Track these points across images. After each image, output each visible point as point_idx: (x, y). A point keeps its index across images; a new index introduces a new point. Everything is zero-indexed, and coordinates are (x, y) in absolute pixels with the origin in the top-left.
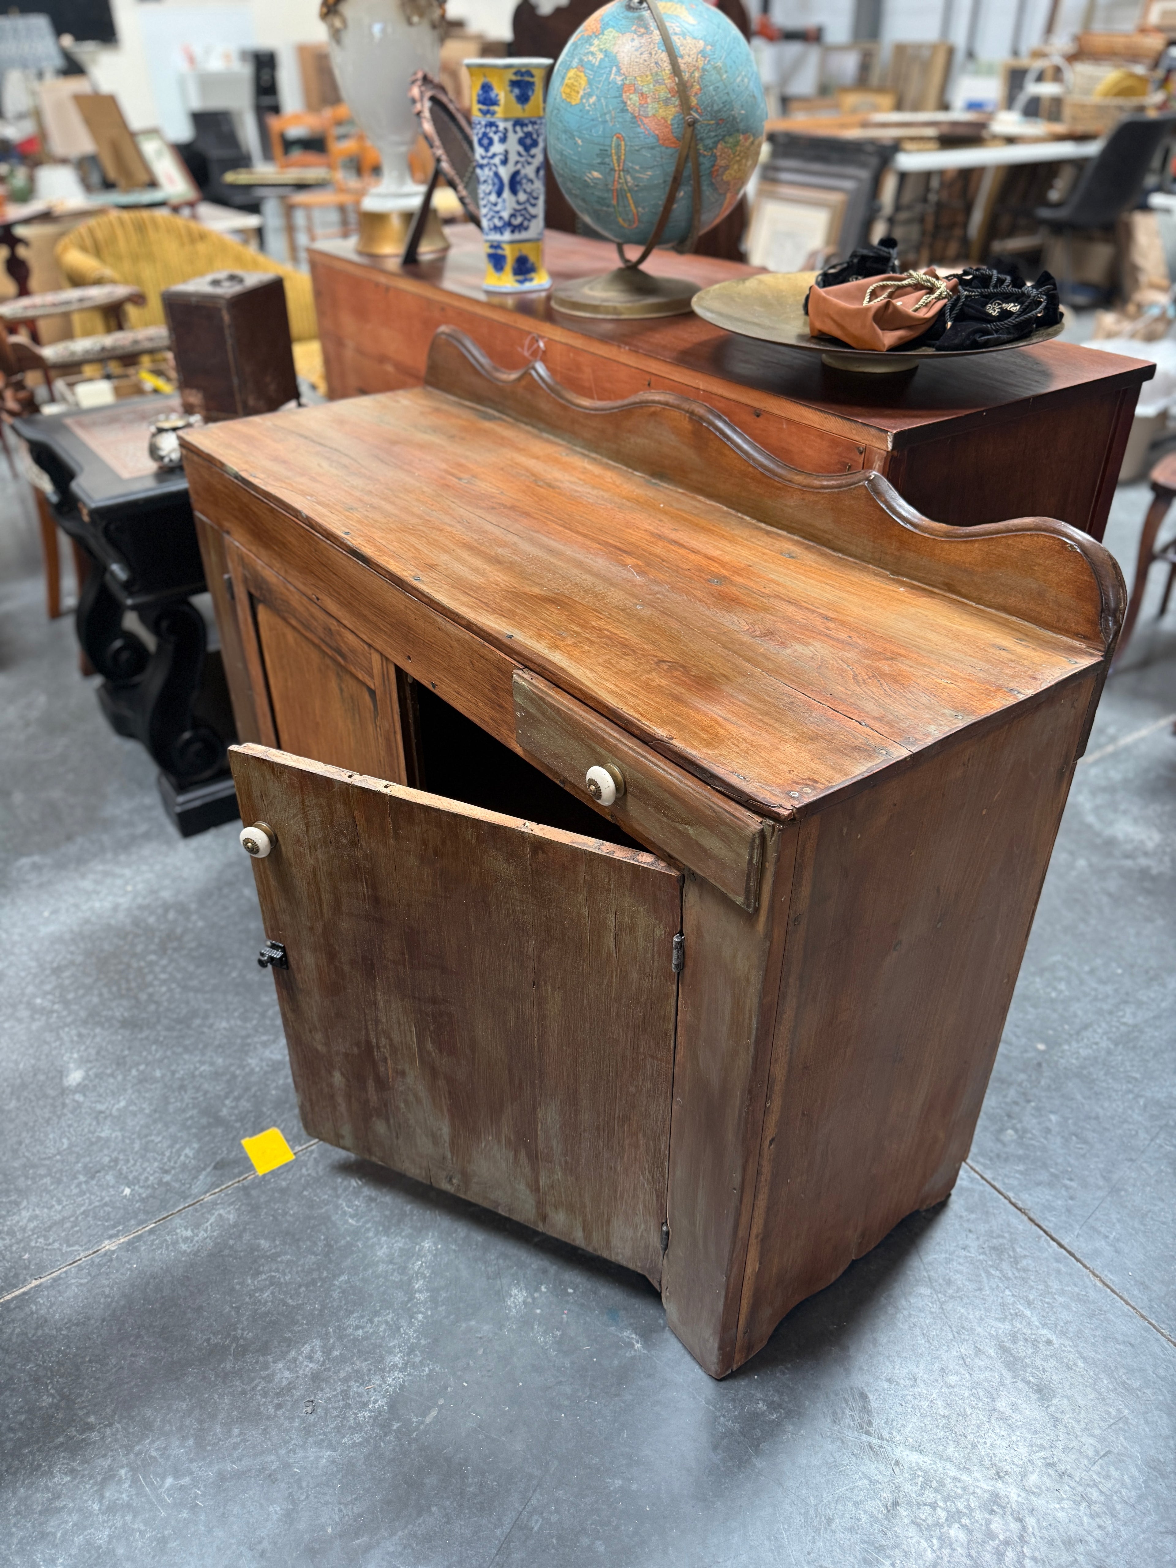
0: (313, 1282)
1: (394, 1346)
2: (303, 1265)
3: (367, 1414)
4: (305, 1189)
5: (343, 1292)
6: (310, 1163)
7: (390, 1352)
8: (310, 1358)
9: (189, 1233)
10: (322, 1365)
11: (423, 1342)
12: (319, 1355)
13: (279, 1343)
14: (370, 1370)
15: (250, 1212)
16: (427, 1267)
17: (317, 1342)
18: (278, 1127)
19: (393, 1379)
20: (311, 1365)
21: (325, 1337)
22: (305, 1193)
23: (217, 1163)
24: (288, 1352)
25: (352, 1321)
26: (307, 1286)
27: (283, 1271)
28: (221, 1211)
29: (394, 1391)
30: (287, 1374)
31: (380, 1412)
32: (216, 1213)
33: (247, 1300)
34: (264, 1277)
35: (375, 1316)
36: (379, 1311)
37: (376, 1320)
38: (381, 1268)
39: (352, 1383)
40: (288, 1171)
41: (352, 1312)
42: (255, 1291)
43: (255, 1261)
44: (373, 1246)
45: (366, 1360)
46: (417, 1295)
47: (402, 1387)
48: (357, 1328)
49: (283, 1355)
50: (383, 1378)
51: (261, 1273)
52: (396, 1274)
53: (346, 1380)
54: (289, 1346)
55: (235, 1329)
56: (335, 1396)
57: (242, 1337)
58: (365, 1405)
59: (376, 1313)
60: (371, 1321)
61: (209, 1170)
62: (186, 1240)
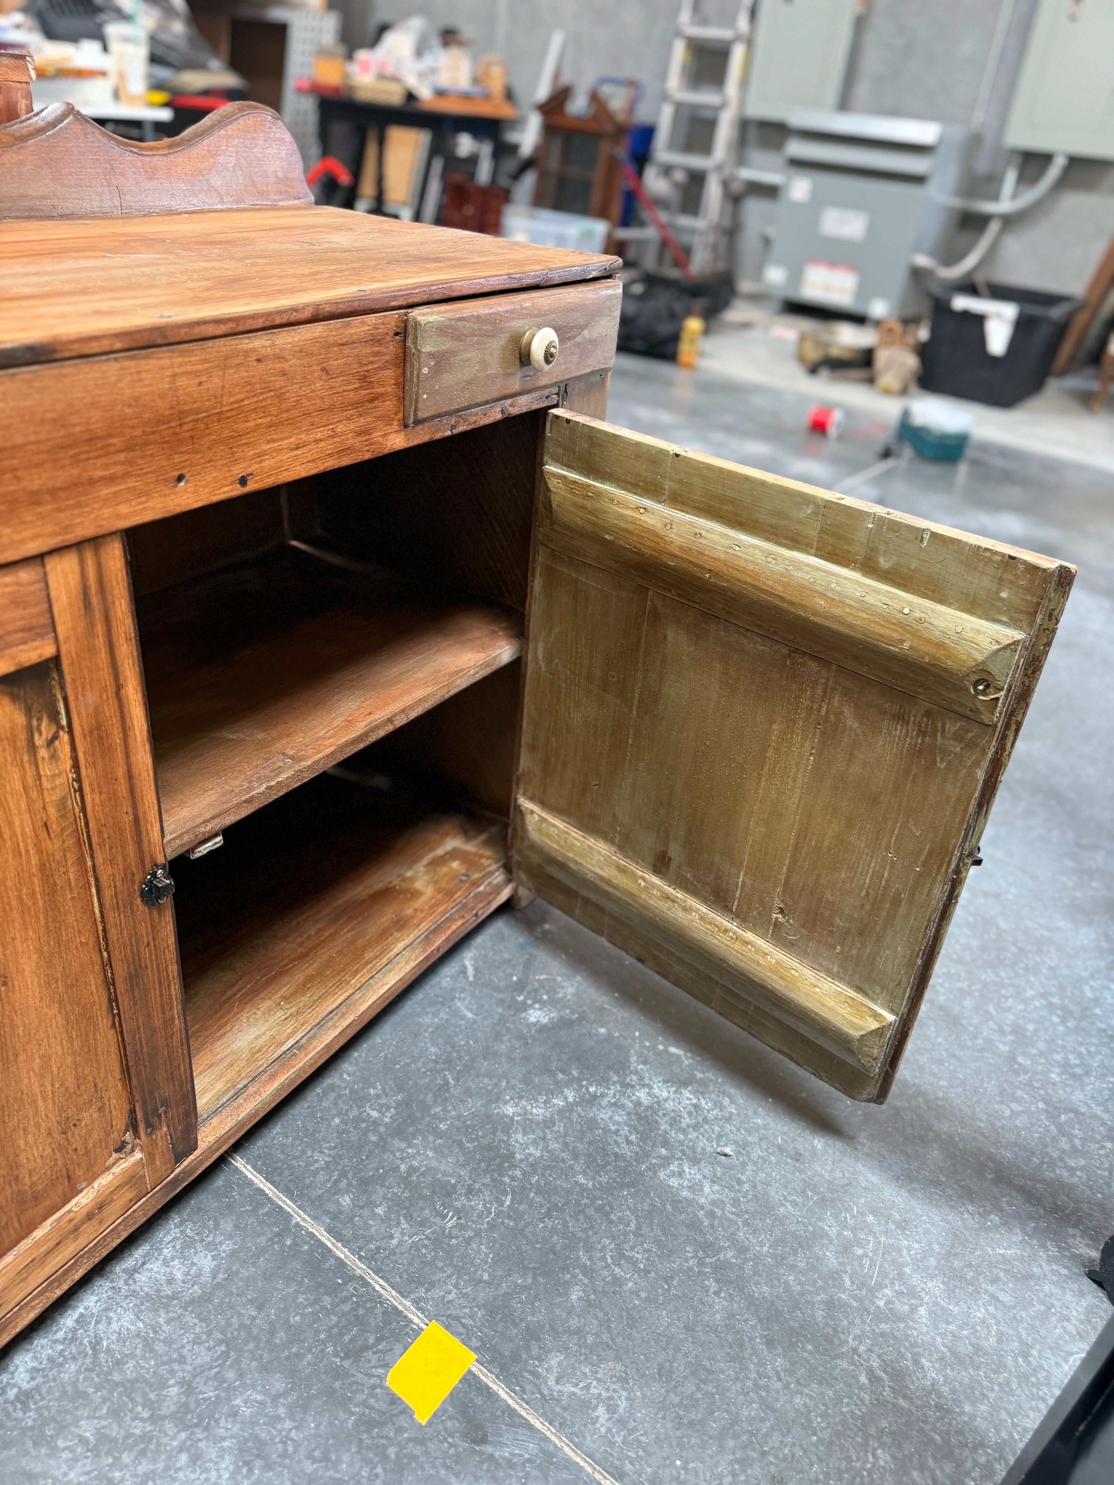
0: (600, 1209)
1: (631, 1102)
2: (585, 1231)
3: (703, 1102)
4: (480, 1281)
5: (597, 1173)
6: (437, 1293)
7: (638, 1103)
8: (681, 1174)
9: (601, 1411)
10: (682, 1159)
11: (615, 1079)
12: (674, 1167)
13: (681, 1213)
14: (664, 1115)
15: (538, 1340)
16: (536, 1101)
17: (662, 1175)
18: (382, 1378)
19: (661, 1090)
20: (687, 1170)
21: (654, 1170)
22: (486, 1277)
23: (474, 1441)
24: (686, 1199)
25: (626, 1150)
26: (608, 1214)
27: (601, 1251)
28: (551, 1382)
29: (672, 1086)
30: (707, 1190)
31: (696, 1092)
32: (557, 1388)
33: (653, 1275)
34: (617, 1270)
35: (609, 1130)
36: (603, 1129)
37: (613, 1128)
38: (554, 1146)
39: (684, 1125)
40: (458, 1318)
41: (616, 1155)
42: (637, 1270)
43: (604, 1293)
44: (532, 1165)
45: (657, 1122)
46: (571, 1099)
47: (665, 1082)
48: (629, 1142)
49: (690, 1202)
50: (666, 1100)
51: (614, 1276)
52: (556, 1129)
53: (684, 1132)
54: (680, 1201)
55: (690, 1269)
56: (703, 1136)
57: (696, 1257)
58: (696, 1106)
59: (606, 1130)
60: (616, 1132)
61: (489, 1449)
62: (612, 1409)
